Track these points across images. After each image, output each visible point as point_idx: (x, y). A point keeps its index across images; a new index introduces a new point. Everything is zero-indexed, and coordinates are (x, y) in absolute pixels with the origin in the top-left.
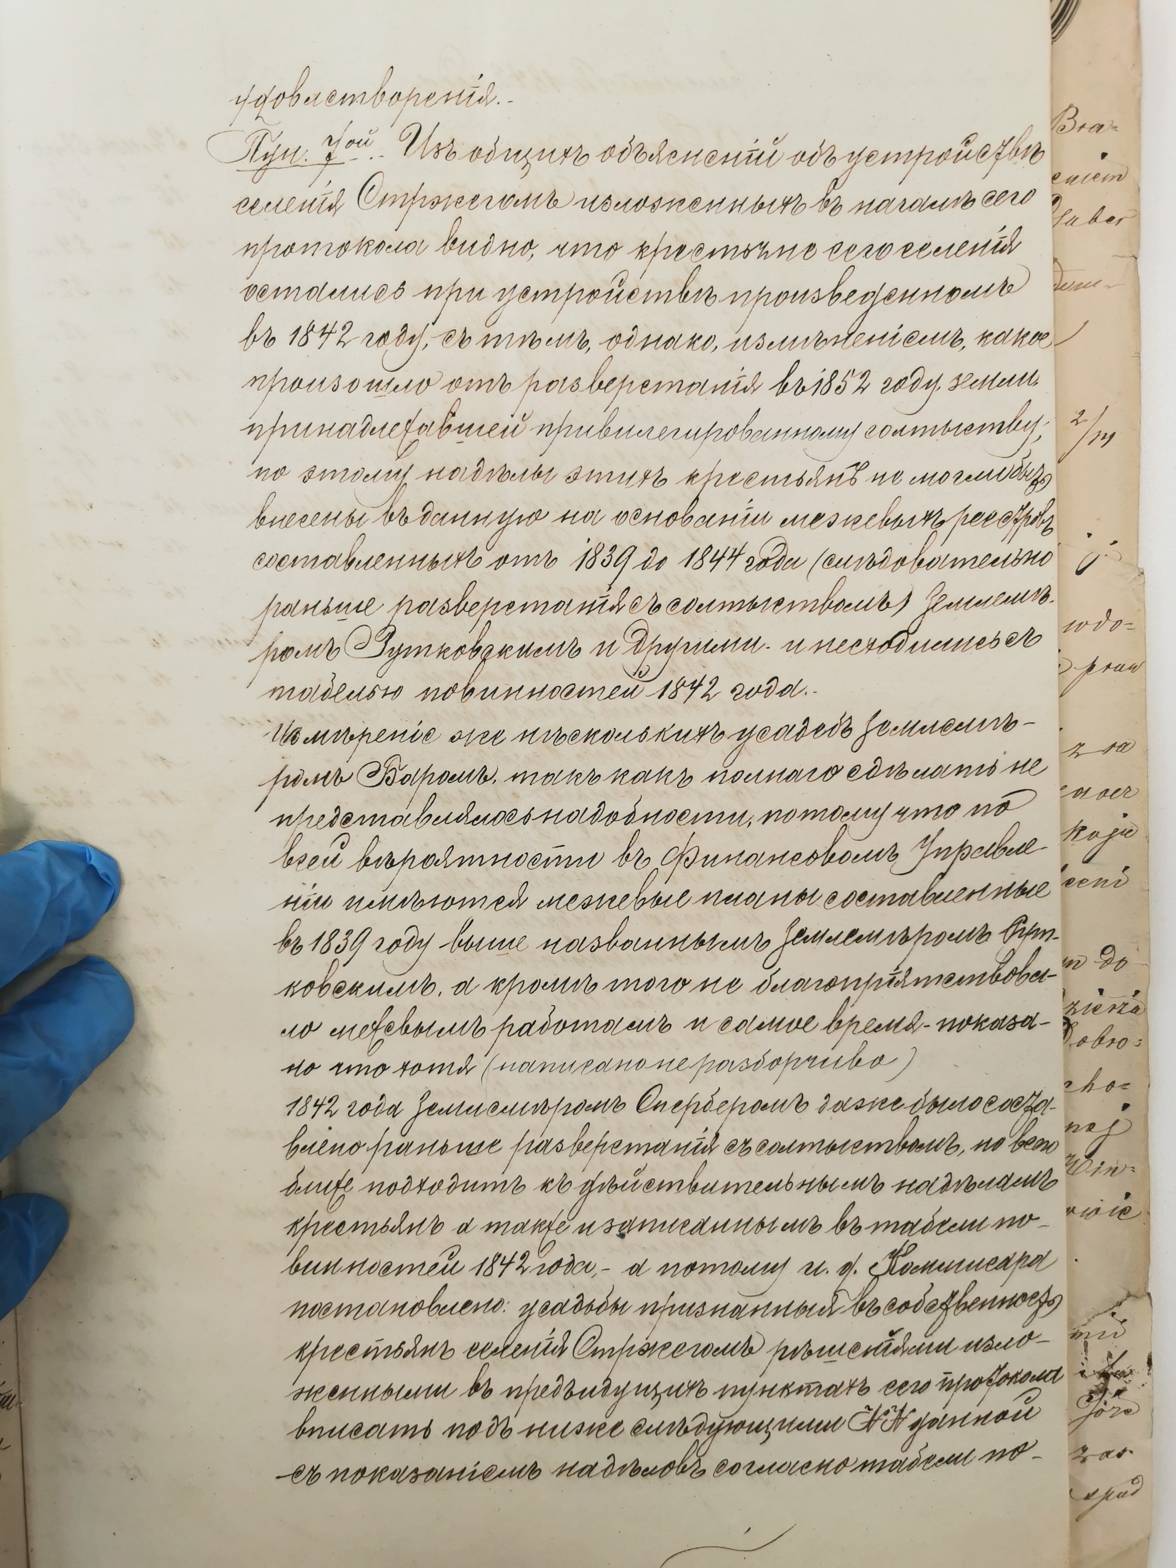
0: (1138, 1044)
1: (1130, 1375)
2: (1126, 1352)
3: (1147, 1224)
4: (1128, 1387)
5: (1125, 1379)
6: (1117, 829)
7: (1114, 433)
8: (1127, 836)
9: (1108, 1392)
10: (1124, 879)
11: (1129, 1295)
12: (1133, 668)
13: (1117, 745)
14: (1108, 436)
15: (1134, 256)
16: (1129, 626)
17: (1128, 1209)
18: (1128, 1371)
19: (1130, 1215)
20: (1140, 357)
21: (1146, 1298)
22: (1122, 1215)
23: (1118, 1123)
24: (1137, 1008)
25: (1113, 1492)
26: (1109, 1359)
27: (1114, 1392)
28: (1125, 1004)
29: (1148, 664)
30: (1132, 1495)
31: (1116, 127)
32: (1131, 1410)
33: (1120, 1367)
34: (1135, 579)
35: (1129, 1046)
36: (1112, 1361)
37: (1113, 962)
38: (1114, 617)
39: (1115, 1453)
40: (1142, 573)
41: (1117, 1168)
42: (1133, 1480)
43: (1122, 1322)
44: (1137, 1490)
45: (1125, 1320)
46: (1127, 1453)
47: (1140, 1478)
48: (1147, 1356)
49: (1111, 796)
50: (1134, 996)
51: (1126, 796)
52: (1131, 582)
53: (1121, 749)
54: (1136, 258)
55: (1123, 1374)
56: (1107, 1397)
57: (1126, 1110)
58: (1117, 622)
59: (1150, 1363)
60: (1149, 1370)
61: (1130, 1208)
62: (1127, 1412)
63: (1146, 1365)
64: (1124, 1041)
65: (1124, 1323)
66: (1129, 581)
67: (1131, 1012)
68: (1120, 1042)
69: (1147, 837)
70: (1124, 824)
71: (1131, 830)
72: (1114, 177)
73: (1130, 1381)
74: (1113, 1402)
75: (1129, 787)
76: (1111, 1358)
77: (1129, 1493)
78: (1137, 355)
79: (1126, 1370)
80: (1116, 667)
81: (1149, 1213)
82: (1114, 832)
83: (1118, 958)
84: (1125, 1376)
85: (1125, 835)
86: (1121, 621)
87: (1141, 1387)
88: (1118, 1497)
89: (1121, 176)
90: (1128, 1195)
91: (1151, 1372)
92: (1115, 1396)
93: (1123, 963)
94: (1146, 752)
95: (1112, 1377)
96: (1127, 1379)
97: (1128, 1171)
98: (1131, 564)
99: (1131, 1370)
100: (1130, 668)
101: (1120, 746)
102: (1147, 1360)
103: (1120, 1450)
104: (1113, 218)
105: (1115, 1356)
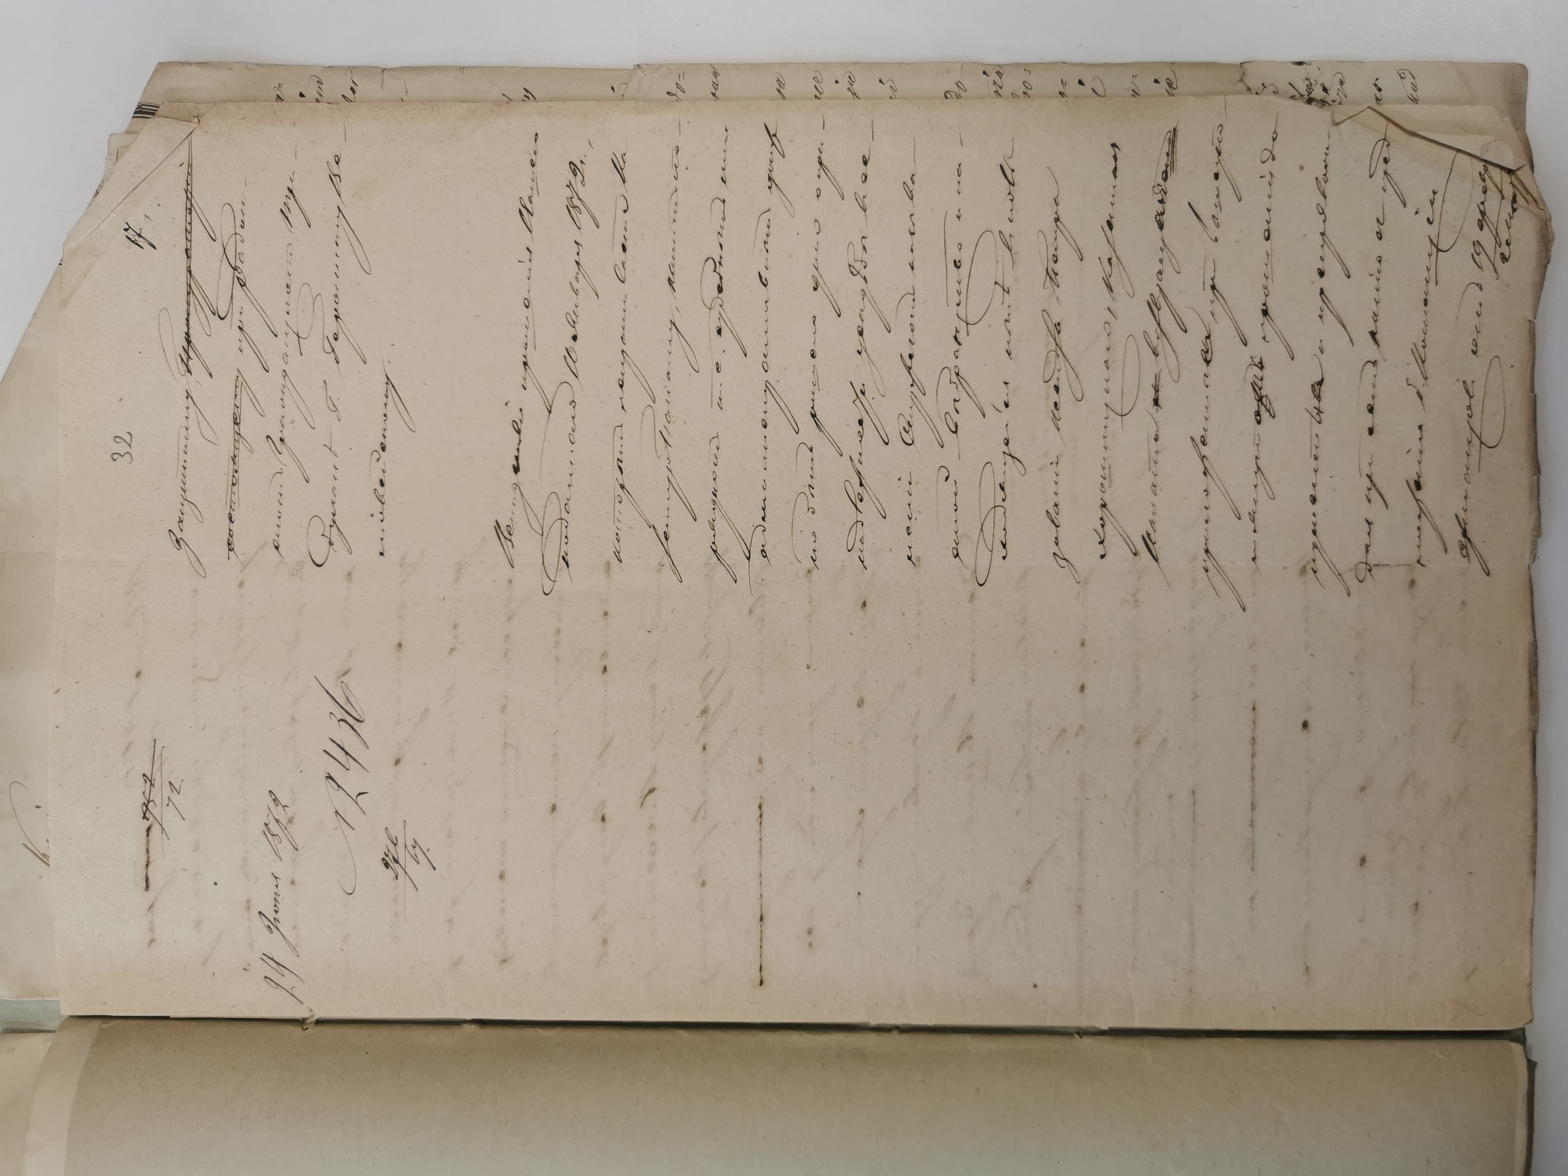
0: (1028, 72)
1: (1310, 80)
2: (1290, 83)
3: (1181, 65)
4: (1320, 82)
5: (1313, 85)
6: (849, 88)
7: (524, 89)
8: (854, 80)
9: (1324, 99)
10: (890, 83)
11: (1242, 80)
12: (716, 74)
13: (779, 88)
14: (527, 94)
15: (382, 72)
16: (681, 77)
17: (1168, 81)
18: (1307, 82)
19: (1173, 80)
20: (464, 67)
21: (1243, 65)
22: (1173, 86)
23: (1095, 90)
24: (998, 73)
25: (1411, 95)
26: (1296, 98)
27: (1326, 94)
28: (995, 83)
29: (714, 62)
30: (1414, 78)
31: (279, 84)
32: (1340, 80)
33: (1303, 89)
34: (642, 72)
35: (1032, 80)
36: (1299, 95)
37: (959, 93)
38: (673, 89)
39: (1378, 92)
40: (638, 66)
41: (1133, 90)
42: (1402, 78)
43: (1265, 87)
44: (1411, 74)
45: (1263, 84)
46: (1377, 82)
47: (1400, 72)
48: (1295, 66)
49: (820, 93)
50: (988, 76)
51: (821, 81)
52: (645, 75)
53: (782, 85)
54: (384, 69)
55: (1310, 87)
56: (1329, 99)
57: (1083, 82)
58: (678, 87)
59: (1300, 63)
60: (1307, 64)
61: (1167, 79)
62: (1342, 83)
63: (1302, 66)
64: (1025, 83)
65: (1266, 86)
66: (644, 77)
67: (1001, 78)
68: (1026, 87)
69: (856, 63)
70: (844, 84)
71: (849, 77)
72: (319, 87)
73: (1315, 81)
74: (1333, 94)
75: (814, 78)
76: (1295, 96)
77: (1413, 81)
78: (461, 70)
79: (1306, 84)
80: (715, 88)
81: (1173, 63)
82: (851, 92)
83: (956, 89)
84: (1311, 85)
85: (853, 82)
86: (677, 84)
87: (1320, 71)
88: (1415, 91)
89: (318, 81)
90: (1156, 81)
91: (1308, 63)
92: (1327, 93)
93: (960, 84)
94: (784, 65)
95: (1311, 96)
96: (1313, 83)
97: (1136, 80)
98: (631, 75)
99: (1306, 79)
100: (716, 77)
101: (780, 85)
102: (1298, 66)
103: (1375, 89)
104: (352, 89)
105: (1294, 92)
